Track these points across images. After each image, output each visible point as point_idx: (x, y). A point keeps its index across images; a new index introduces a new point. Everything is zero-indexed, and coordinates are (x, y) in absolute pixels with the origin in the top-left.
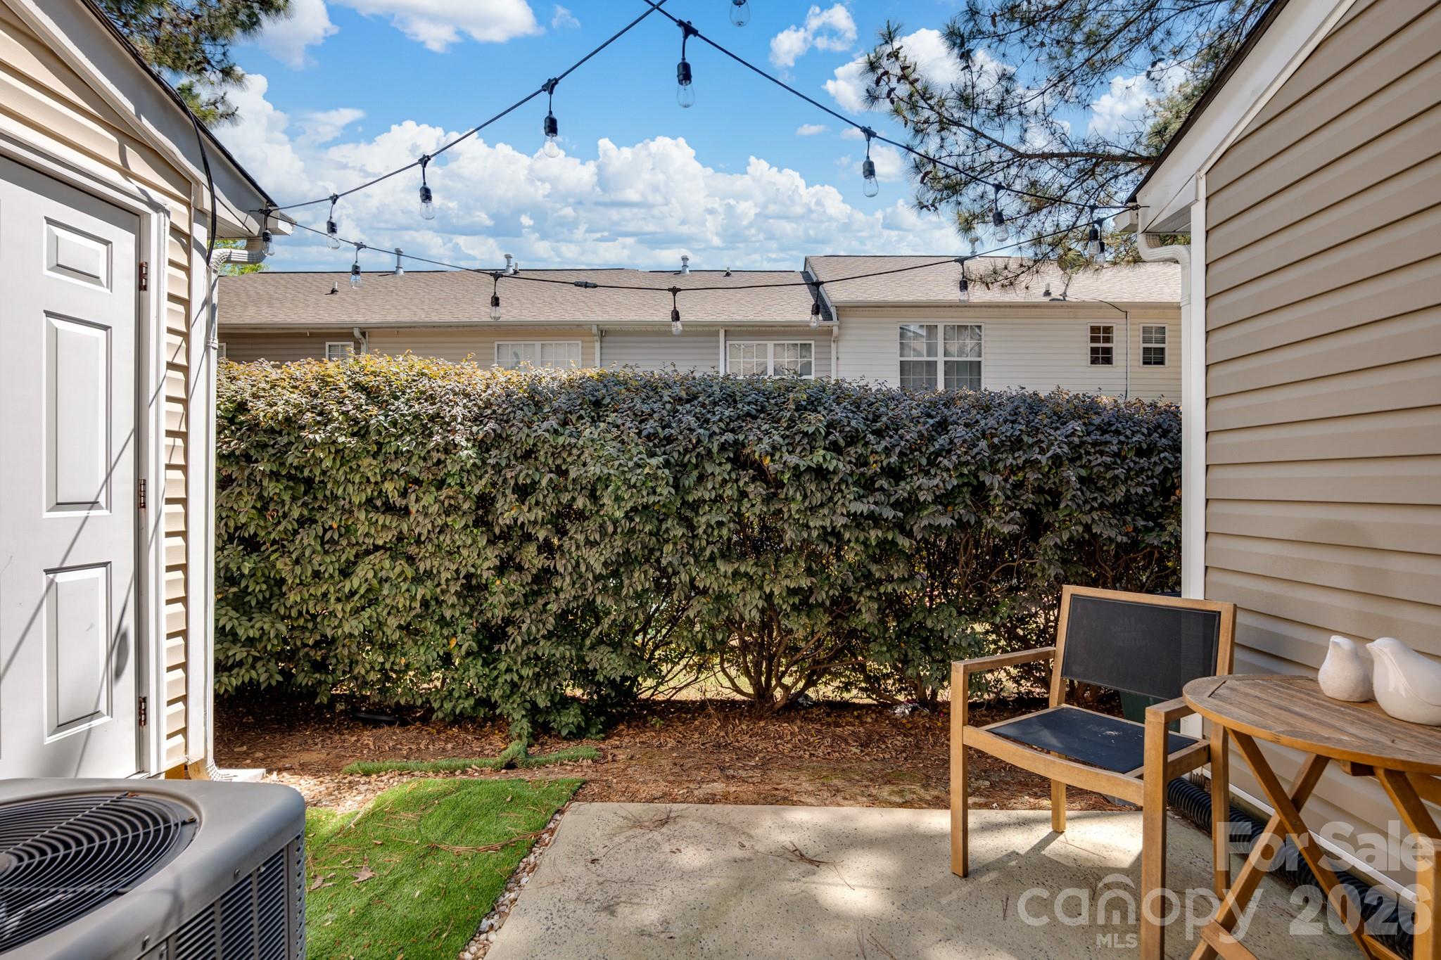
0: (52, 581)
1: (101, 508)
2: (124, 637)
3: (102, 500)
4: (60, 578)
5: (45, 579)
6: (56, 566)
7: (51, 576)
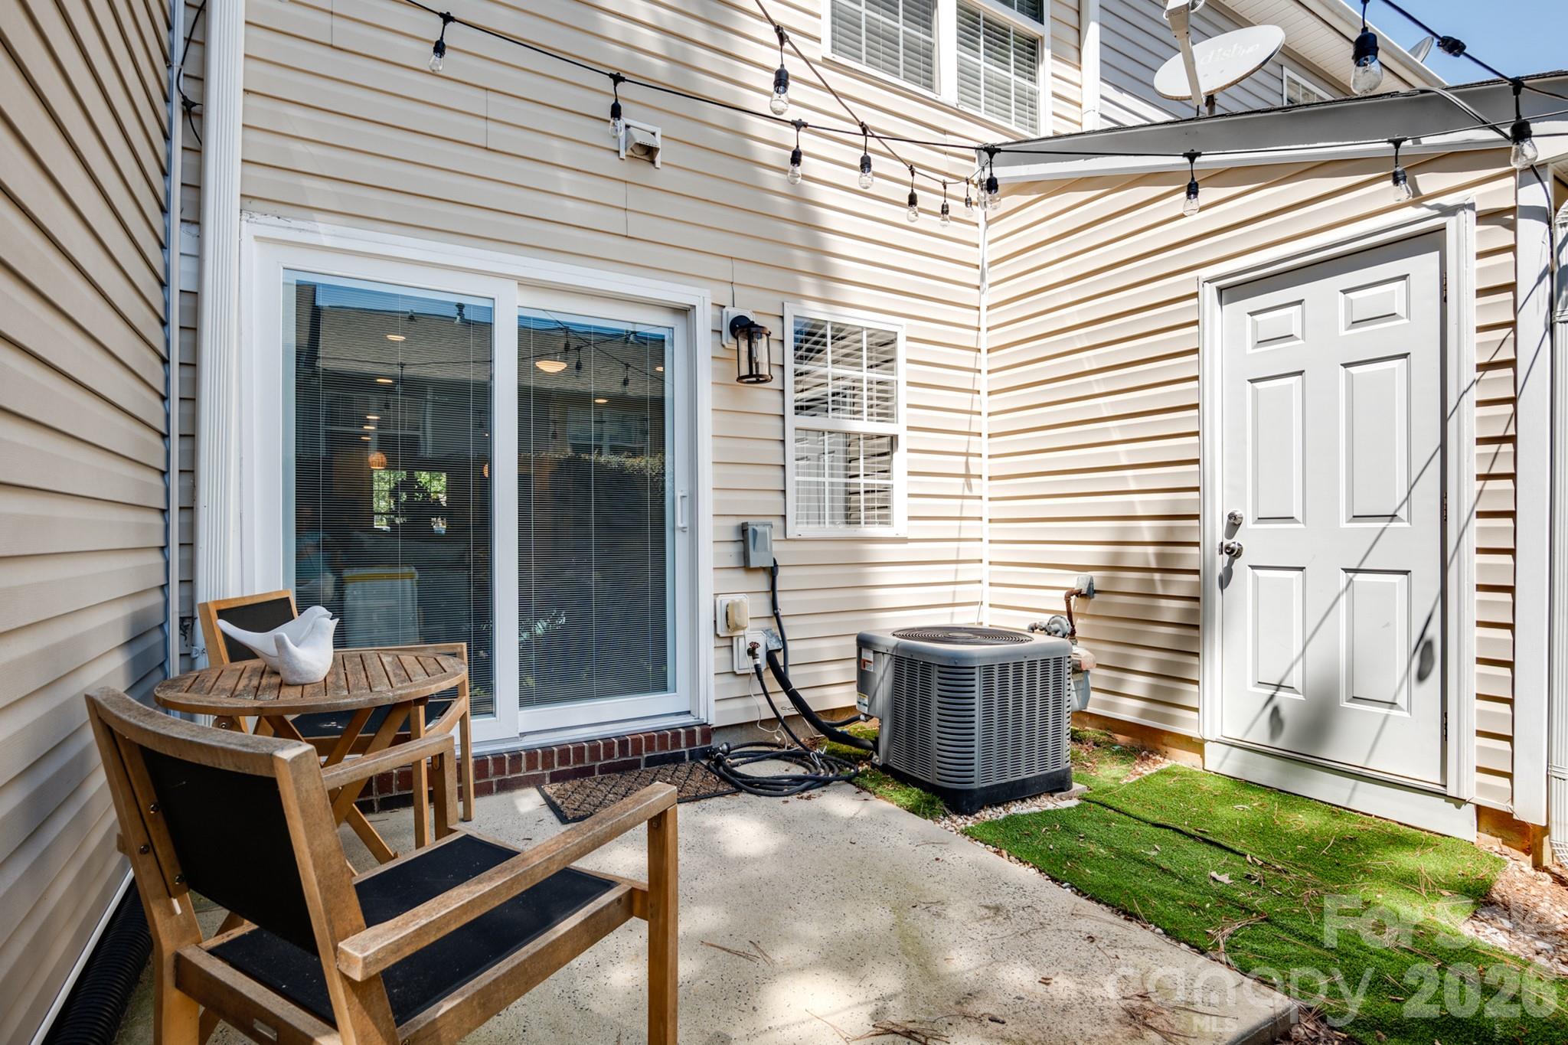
0: (1351, 580)
1: (1401, 520)
2: (1429, 645)
3: (1402, 513)
4: (1359, 578)
5: (1344, 577)
6: (1355, 567)
7: (1351, 575)
